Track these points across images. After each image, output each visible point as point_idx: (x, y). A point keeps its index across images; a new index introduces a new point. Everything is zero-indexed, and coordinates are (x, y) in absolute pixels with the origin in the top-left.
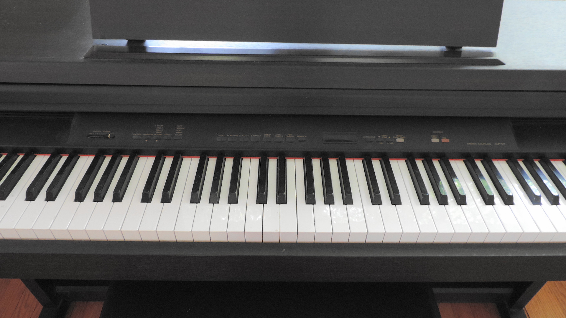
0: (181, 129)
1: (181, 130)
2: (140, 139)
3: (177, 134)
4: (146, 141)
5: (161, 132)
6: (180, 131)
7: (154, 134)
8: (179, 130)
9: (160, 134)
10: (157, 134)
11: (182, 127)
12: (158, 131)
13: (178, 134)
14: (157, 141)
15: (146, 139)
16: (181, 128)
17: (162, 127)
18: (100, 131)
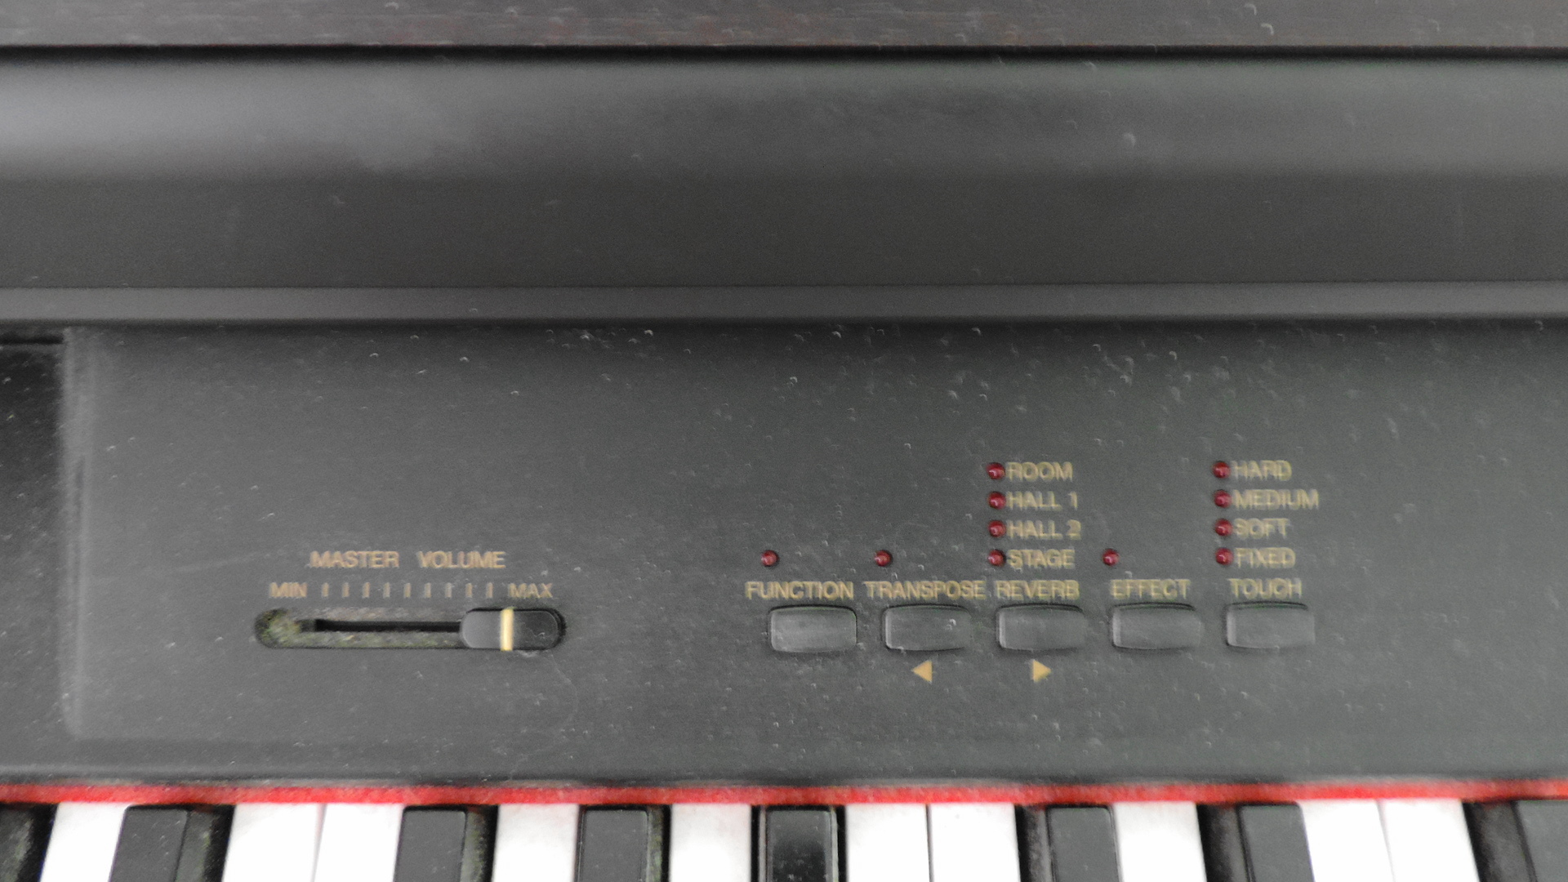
0: (1281, 512)
1: (1283, 523)
2: (847, 654)
3: (1247, 572)
4: (924, 671)
5: (1064, 559)
6: (1275, 540)
7: (990, 587)
8: (1265, 527)
9: (1062, 574)
10: (1031, 574)
11: (1292, 485)
12: (1033, 543)
13: (1264, 573)
14: (1039, 670)
15: (920, 655)
16: (1283, 498)
17: (1059, 488)
18: (392, 558)
